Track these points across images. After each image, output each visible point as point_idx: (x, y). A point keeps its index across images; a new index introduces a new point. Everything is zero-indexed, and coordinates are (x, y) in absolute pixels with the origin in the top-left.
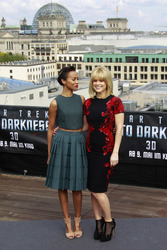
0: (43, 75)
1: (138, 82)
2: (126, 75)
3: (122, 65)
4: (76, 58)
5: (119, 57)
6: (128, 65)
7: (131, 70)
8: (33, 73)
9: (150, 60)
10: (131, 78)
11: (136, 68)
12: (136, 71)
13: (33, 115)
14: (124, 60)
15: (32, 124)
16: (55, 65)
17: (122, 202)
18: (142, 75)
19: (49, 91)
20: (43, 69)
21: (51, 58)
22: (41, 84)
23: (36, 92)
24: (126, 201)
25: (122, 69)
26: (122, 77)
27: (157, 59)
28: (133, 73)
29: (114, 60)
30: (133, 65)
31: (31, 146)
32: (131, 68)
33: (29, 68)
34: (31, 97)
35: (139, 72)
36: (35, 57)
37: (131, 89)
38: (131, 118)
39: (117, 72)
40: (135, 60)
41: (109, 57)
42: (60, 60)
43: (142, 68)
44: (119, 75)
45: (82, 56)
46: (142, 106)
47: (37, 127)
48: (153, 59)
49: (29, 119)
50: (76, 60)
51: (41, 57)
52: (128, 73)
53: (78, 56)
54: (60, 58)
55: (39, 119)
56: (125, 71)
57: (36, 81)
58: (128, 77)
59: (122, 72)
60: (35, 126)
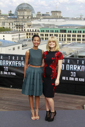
1: (66, 42)
3: (58, 34)
4: (36, 30)
5: (57, 30)
6: (61, 34)
9: (72, 32)
12: (65, 37)
15: (15, 63)
17: (59, 102)
18: (68, 39)
21: (23, 30)
27: (76, 31)
30: (64, 34)
31: (14, 74)
36: (16, 29)
37: (63, 45)
38: (64, 61)
41: (52, 30)
43: (68, 35)
46: (68, 54)
48: (74, 31)
54: (28, 30)
55: (18, 61)
56: (60, 37)
57: (16, 41)
58: (61, 40)
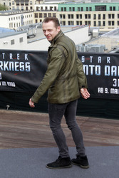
0: (23, 23)
1: (106, 28)
2: (95, 22)
3: (92, 13)
4: (51, 8)
5: (89, 6)
6: (97, 13)
7: (99, 18)
8: (13, 21)
10: (100, 25)
11: (104, 15)
12: (104, 18)
13: (15, 57)
14: (93, 8)
15: (14, 65)
16: (33, 14)
17: (92, 132)
18: (109, 22)
19: (28, 37)
20: (22, 18)
21: (29, 8)
22: (21, 31)
23: (16, 38)
24: (96, 131)
25: (92, 17)
26: (92, 23)
28: (102, 20)
29: (85, 9)
30: (102, 13)
31: (13, 85)
32: (99, 15)
33: (10, 17)
34: (13, 42)
35: (107, 19)
36: (16, 7)
37: (100, 34)
38: (100, 59)
39: (88, 20)
40: (104, 8)
41: (80, 6)
42: (37, 10)
43: (110, 15)
44: (90, 22)
45: (57, 6)
46: (110, 49)
47: (18, 68)
49: (11, 60)
50: (51, 10)
51: (20, 7)
52: (97, 20)
53: (53, 6)
54: (37, 8)
55: (19, 61)
56: (95, 18)
57: (16, 28)
58: (97, 23)
59: (92, 20)
60: (16, 66)
